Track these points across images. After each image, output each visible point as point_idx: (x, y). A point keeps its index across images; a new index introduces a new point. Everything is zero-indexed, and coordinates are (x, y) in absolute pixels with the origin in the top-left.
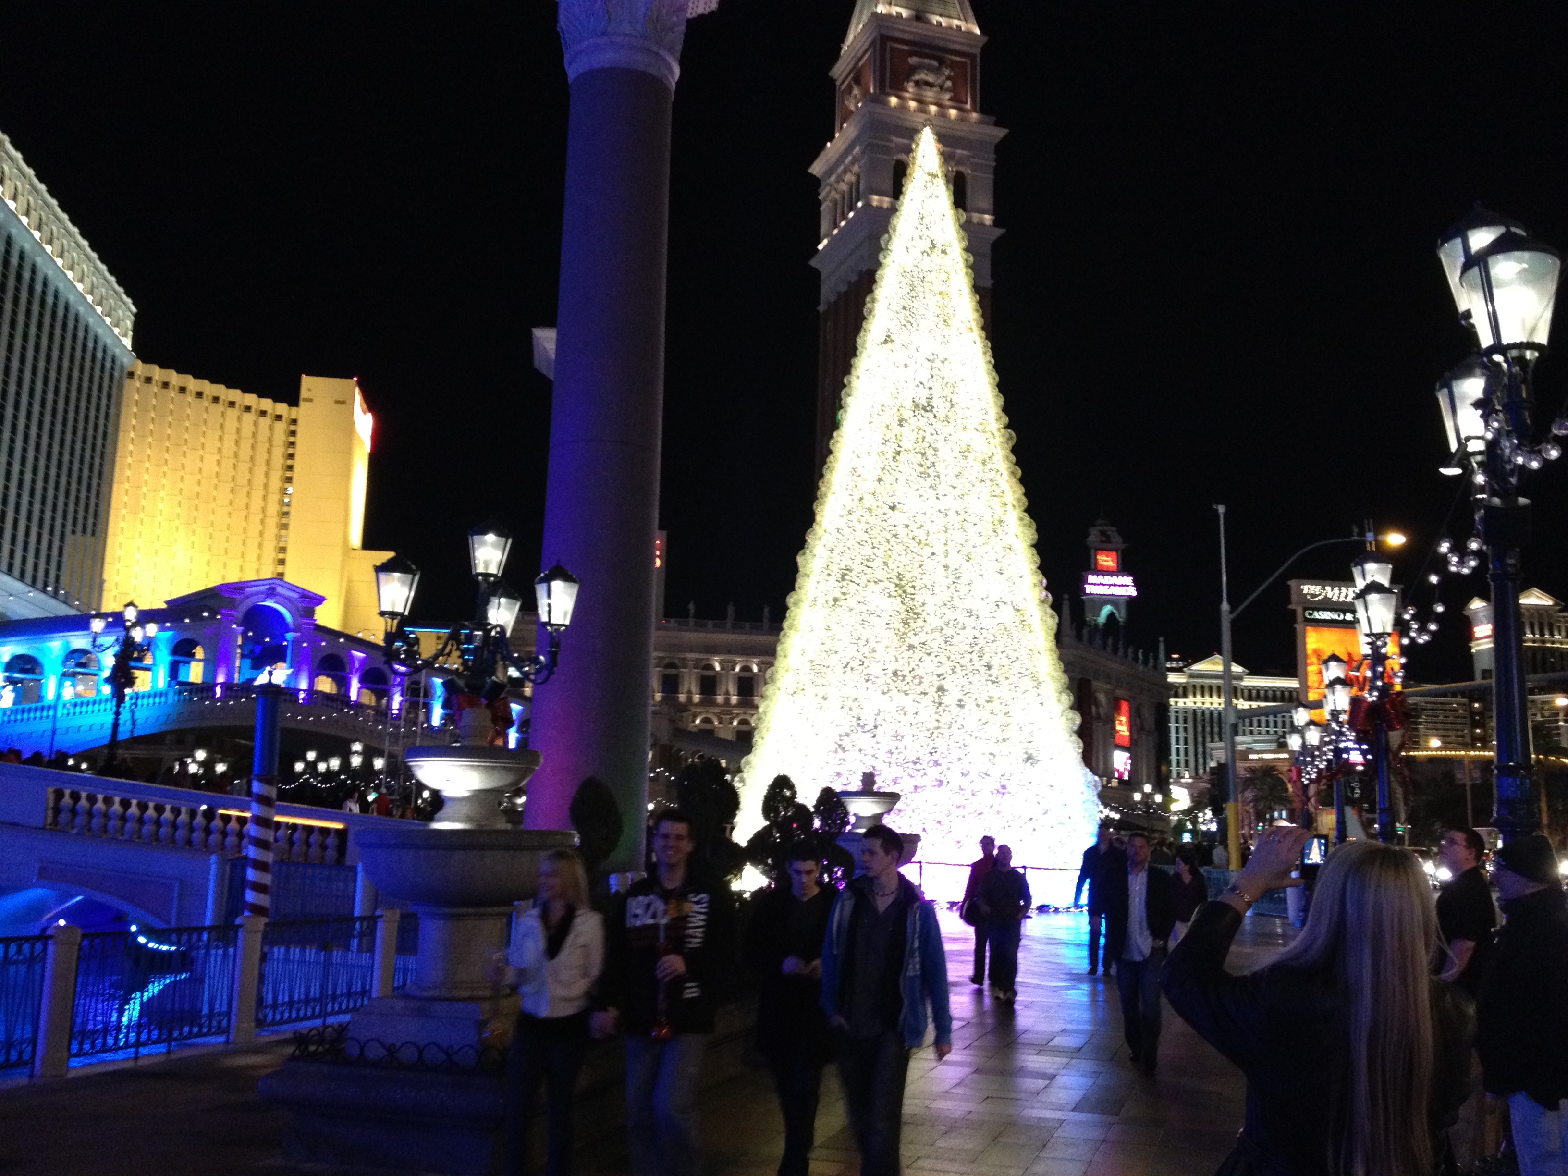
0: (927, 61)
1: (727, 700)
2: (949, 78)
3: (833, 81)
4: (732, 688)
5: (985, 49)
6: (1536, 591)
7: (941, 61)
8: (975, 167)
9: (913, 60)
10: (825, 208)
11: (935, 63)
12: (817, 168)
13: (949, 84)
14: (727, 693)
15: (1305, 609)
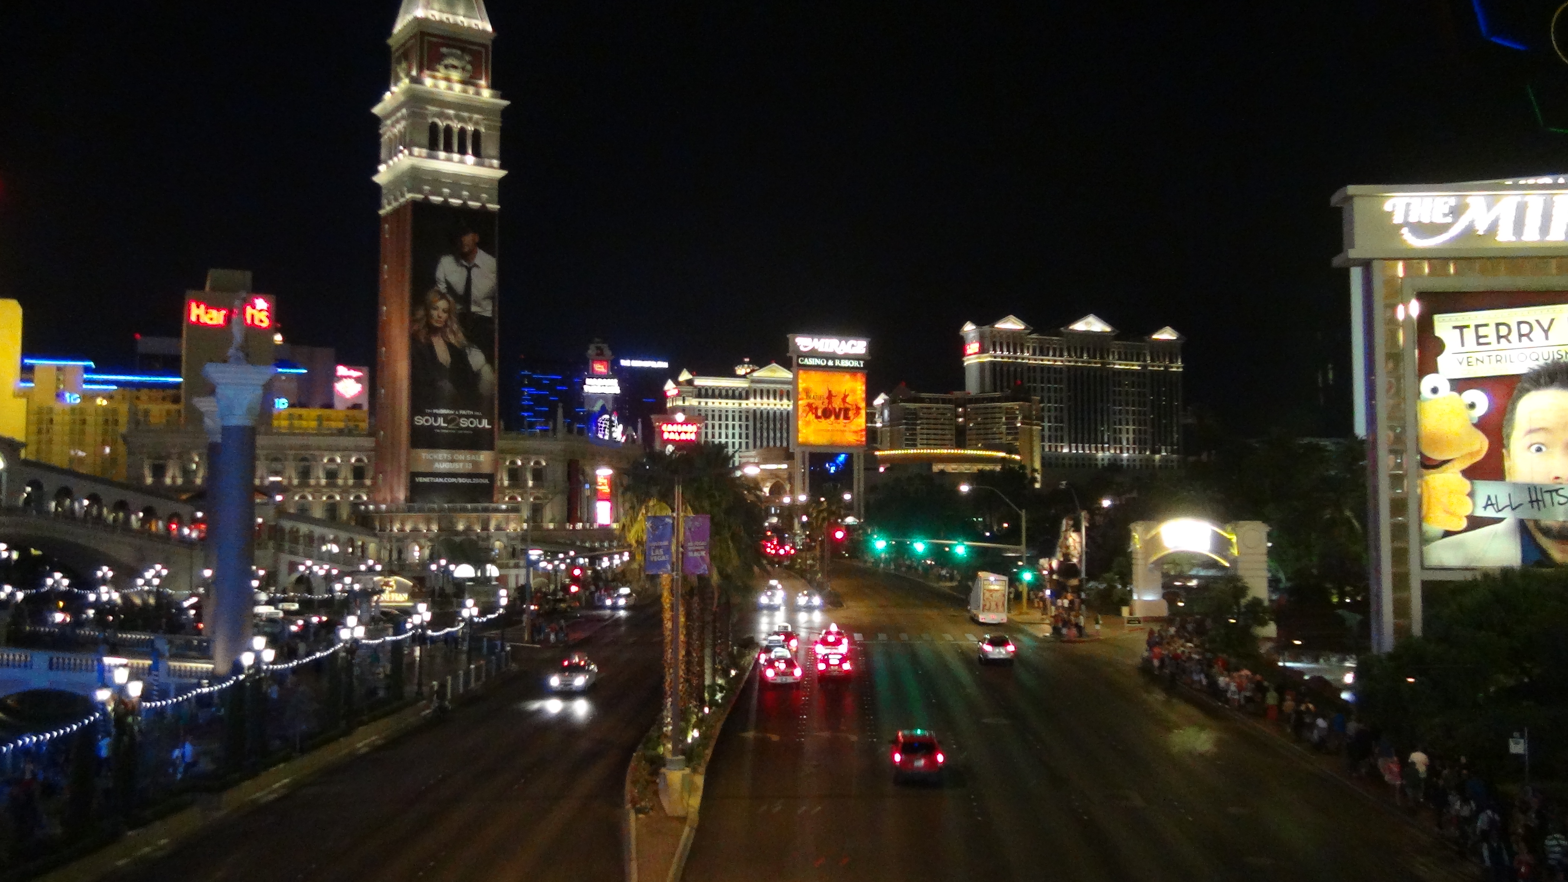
0: (454, 51)
1: (318, 484)
2: (470, 62)
3: (388, 48)
4: (321, 474)
5: (494, 42)
6: (1012, 318)
7: (463, 50)
8: (488, 128)
9: (444, 50)
10: (384, 139)
11: (459, 52)
12: (377, 110)
13: (469, 67)
14: (318, 478)
15: (799, 357)
